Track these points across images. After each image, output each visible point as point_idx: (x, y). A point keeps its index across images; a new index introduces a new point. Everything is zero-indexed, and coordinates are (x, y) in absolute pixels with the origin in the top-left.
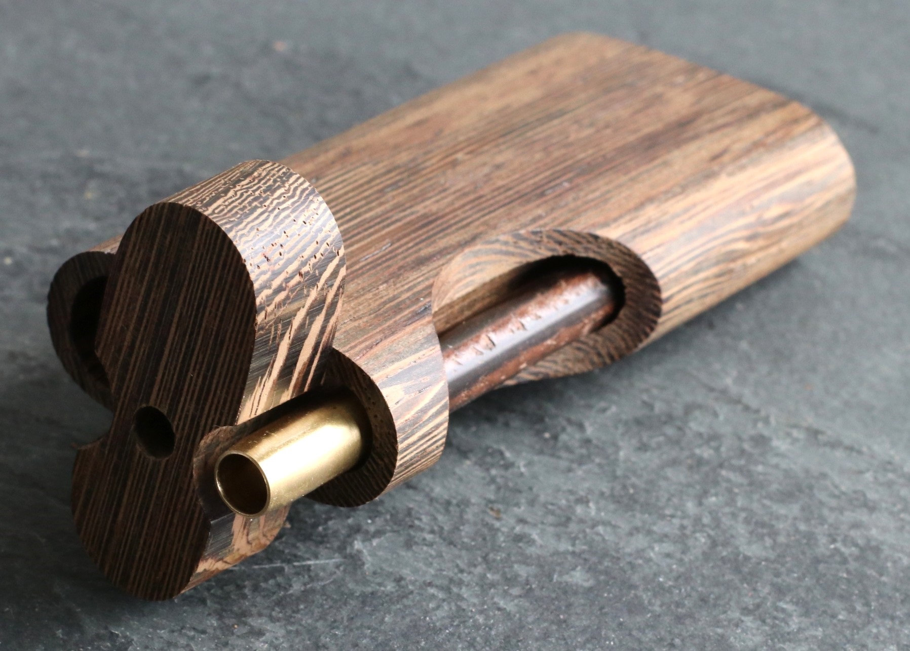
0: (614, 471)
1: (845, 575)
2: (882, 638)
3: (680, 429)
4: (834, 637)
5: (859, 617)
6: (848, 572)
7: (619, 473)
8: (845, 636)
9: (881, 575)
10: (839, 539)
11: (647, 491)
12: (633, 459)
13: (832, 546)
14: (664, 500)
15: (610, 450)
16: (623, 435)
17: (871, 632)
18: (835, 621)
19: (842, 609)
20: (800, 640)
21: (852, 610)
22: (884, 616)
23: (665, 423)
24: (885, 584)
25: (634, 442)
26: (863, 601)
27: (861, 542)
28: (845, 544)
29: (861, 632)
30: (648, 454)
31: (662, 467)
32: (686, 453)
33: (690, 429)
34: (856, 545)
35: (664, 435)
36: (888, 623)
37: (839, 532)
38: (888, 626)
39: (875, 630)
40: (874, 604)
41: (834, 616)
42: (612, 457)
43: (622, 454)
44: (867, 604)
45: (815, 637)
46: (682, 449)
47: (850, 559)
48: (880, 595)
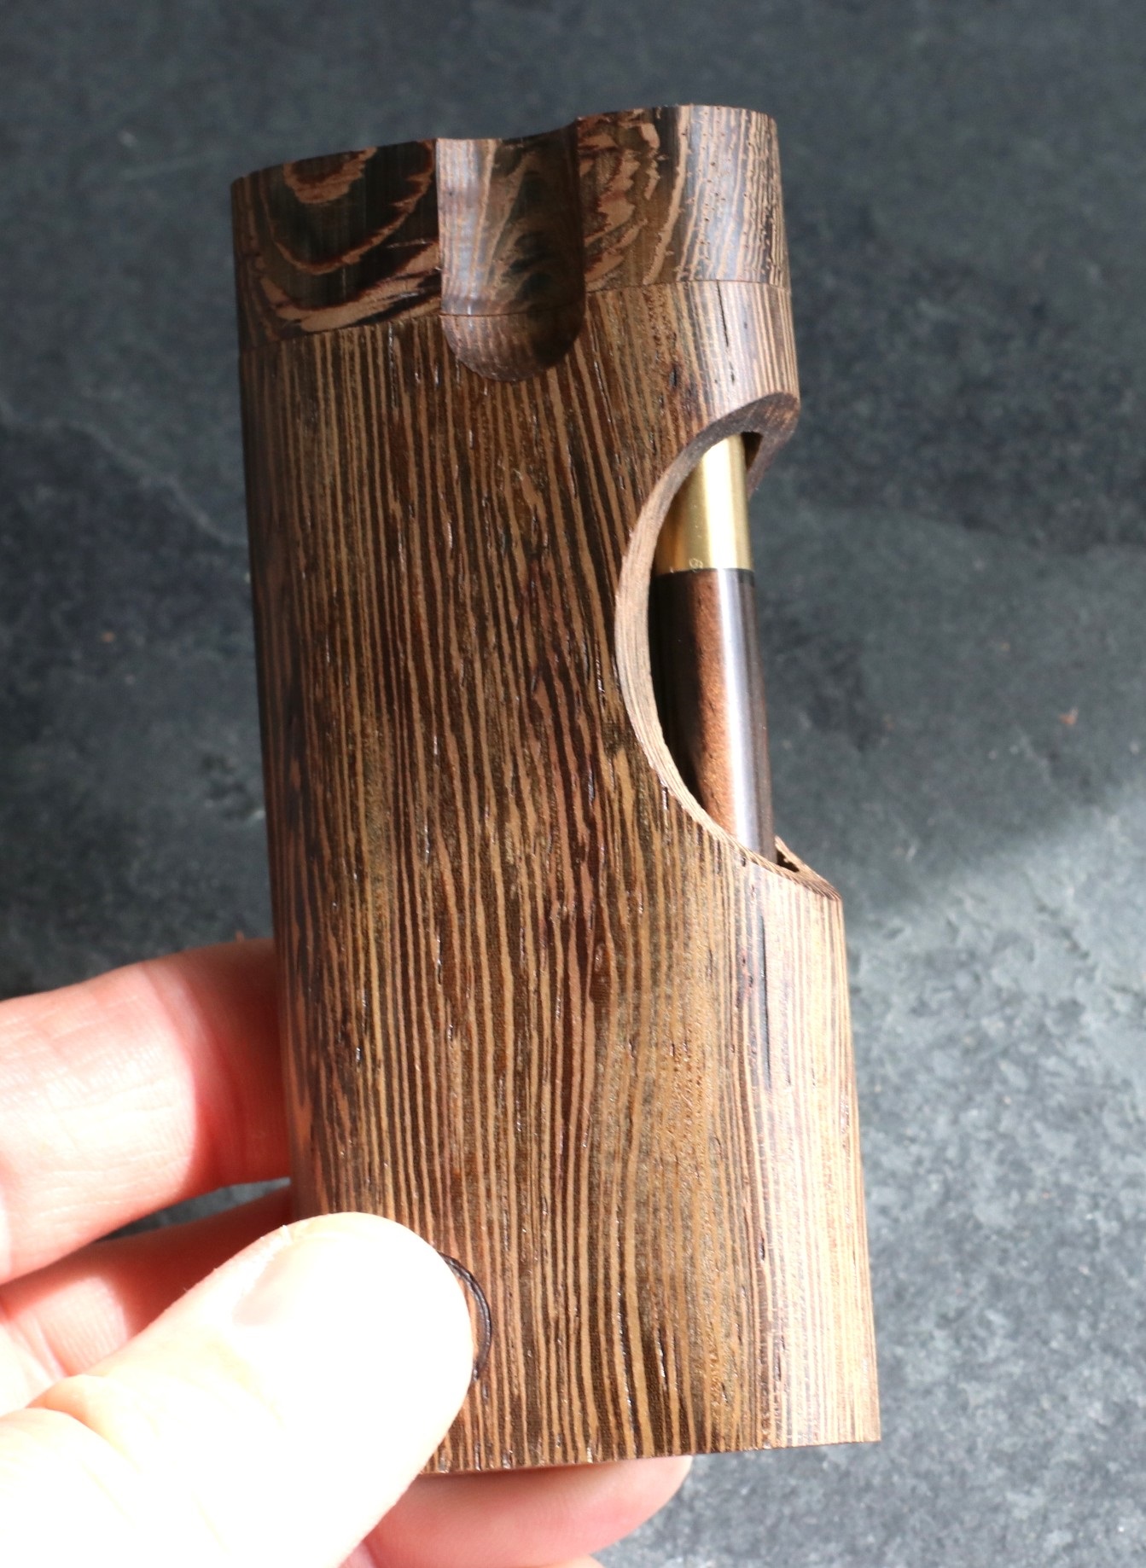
0: (868, 1050)
1: (1085, 1270)
2: (1090, 1387)
3: (977, 978)
4: (1033, 1378)
5: (1076, 1347)
6: (1092, 1266)
7: (876, 1052)
8: (1047, 1378)
9: (1131, 1273)
10: (1103, 1203)
11: (898, 1090)
12: (900, 1030)
13: (1089, 1217)
14: (912, 1108)
15: (877, 1008)
16: (902, 982)
17: (1080, 1374)
18: (1045, 1350)
19: (1062, 1331)
20: (989, 1380)
21: (1071, 1335)
22: (1107, 1348)
23: (962, 965)
24: (1129, 1291)
25: (912, 997)
26: (1091, 1319)
27: (1128, 1212)
28: (1107, 1217)
29: (1069, 1375)
30: (922, 1021)
31: (931, 1047)
32: (970, 1024)
33: (989, 977)
34: (1119, 1217)
35: (953, 988)
36: (1108, 1360)
37: (1106, 1191)
38: (1106, 1368)
39: (1086, 1373)
40: (1102, 1326)
41: (1046, 1342)
42: (875, 1023)
43: (890, 1018)
44: (1094, 1326)
45: (1010, 1375)
46: (967, 1016)
47: (1103, 1243)
48: (1116, 1312)
